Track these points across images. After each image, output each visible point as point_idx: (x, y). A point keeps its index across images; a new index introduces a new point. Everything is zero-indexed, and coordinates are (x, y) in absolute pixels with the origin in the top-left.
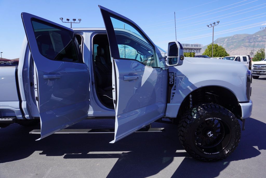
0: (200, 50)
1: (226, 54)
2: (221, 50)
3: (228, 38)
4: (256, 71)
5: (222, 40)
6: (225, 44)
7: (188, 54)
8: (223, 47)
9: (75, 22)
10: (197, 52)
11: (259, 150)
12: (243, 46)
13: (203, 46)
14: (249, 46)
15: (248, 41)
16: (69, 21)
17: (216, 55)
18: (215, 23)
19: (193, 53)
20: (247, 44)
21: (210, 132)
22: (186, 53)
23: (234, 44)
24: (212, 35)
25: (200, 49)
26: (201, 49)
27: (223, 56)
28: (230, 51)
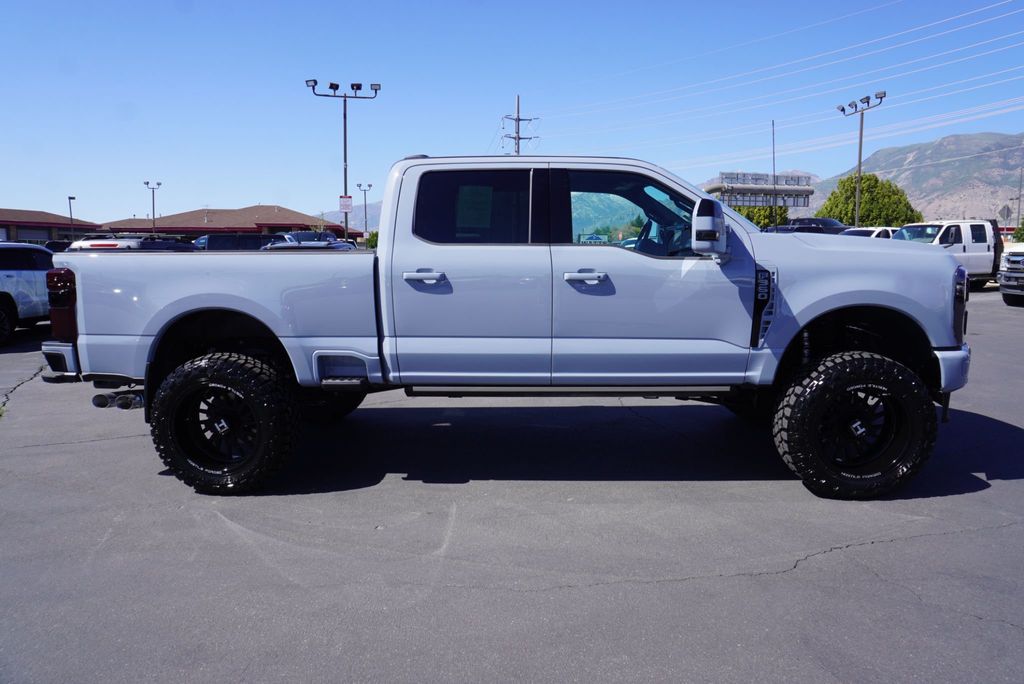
0: (807, 196)
1: (909, 213)
2: (889, 197)
3: (919, 148)
4: (1017, 279)
5: (895, 157)
6: (907, 173)
7: (762, 212)
8: (899, 186)
9: (359, 93)
10: (796, 205)
11: (988, 479)
12: (980, 180)
13: (819, 181)
14: (1005, 181)
15: (1002, 160)
16: (338, 93)
17: (869, 215)
18: (868, 98)
19: (781, 207)
20: (996, 173)
21: (859, 423)
22: (755, 207)
23: (943, 174)
24: (858, 141)
25: (808, 194)
26: (812, 192)
27: (897, 219)
28: (927, 198)
